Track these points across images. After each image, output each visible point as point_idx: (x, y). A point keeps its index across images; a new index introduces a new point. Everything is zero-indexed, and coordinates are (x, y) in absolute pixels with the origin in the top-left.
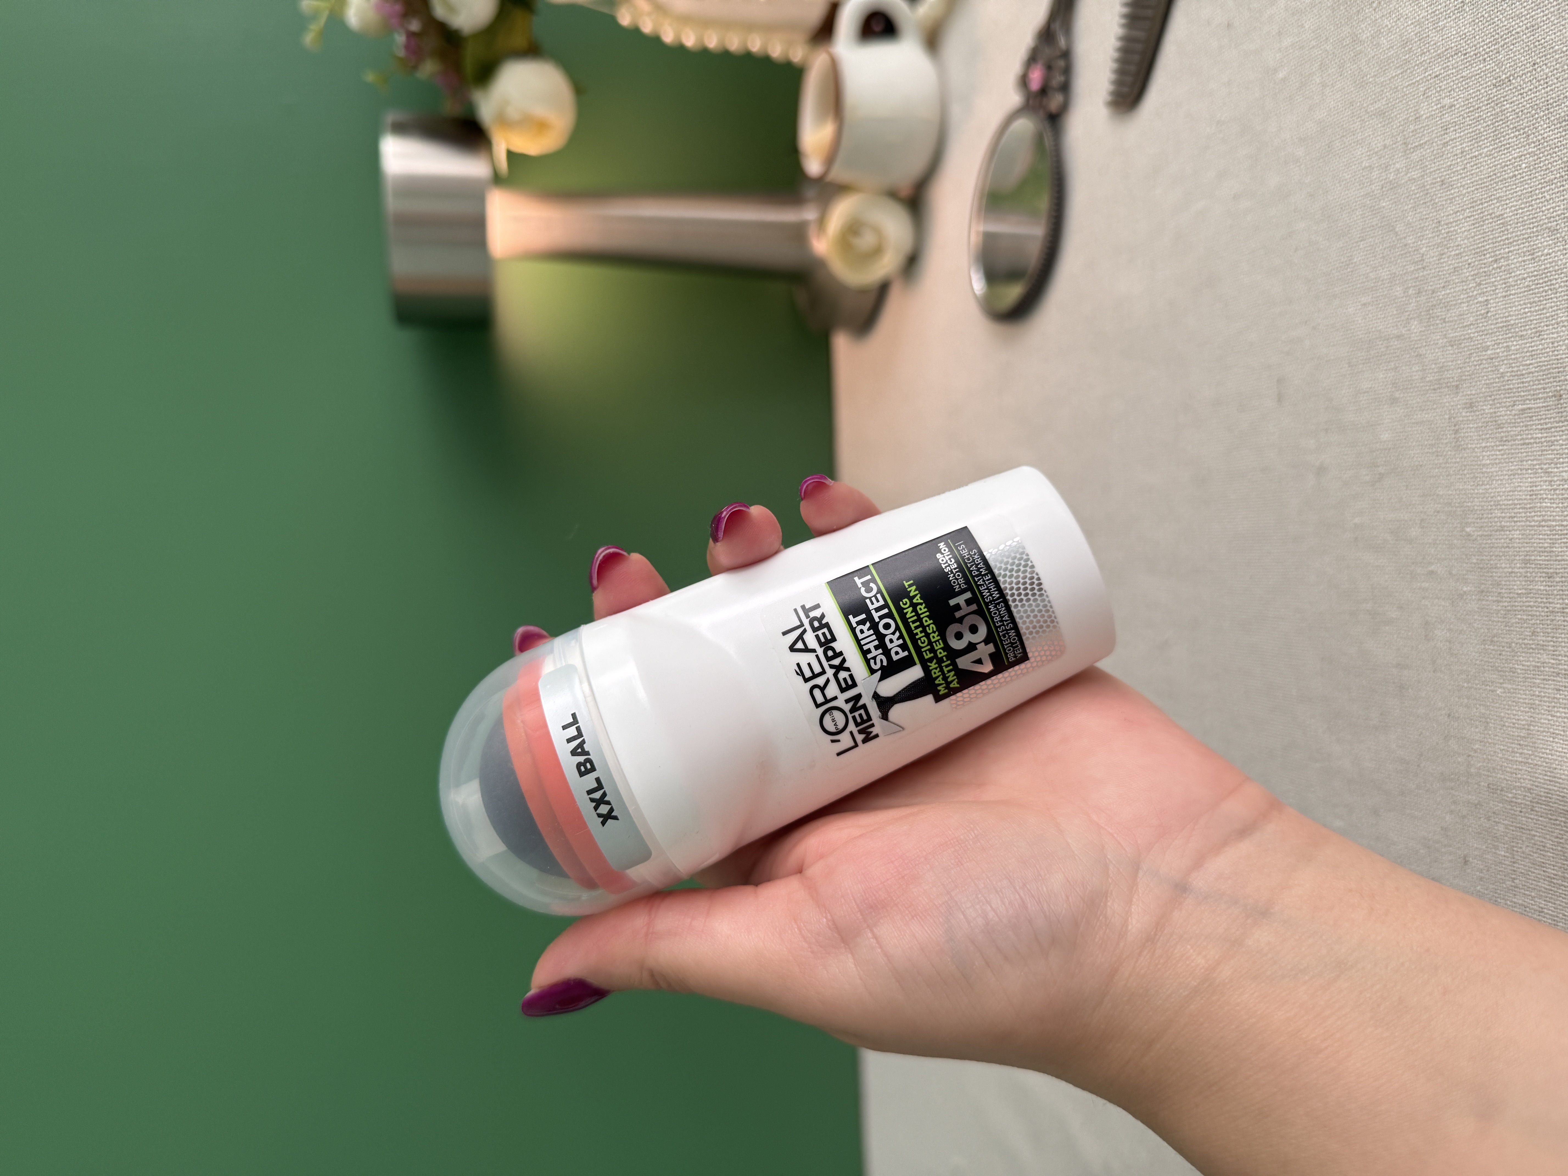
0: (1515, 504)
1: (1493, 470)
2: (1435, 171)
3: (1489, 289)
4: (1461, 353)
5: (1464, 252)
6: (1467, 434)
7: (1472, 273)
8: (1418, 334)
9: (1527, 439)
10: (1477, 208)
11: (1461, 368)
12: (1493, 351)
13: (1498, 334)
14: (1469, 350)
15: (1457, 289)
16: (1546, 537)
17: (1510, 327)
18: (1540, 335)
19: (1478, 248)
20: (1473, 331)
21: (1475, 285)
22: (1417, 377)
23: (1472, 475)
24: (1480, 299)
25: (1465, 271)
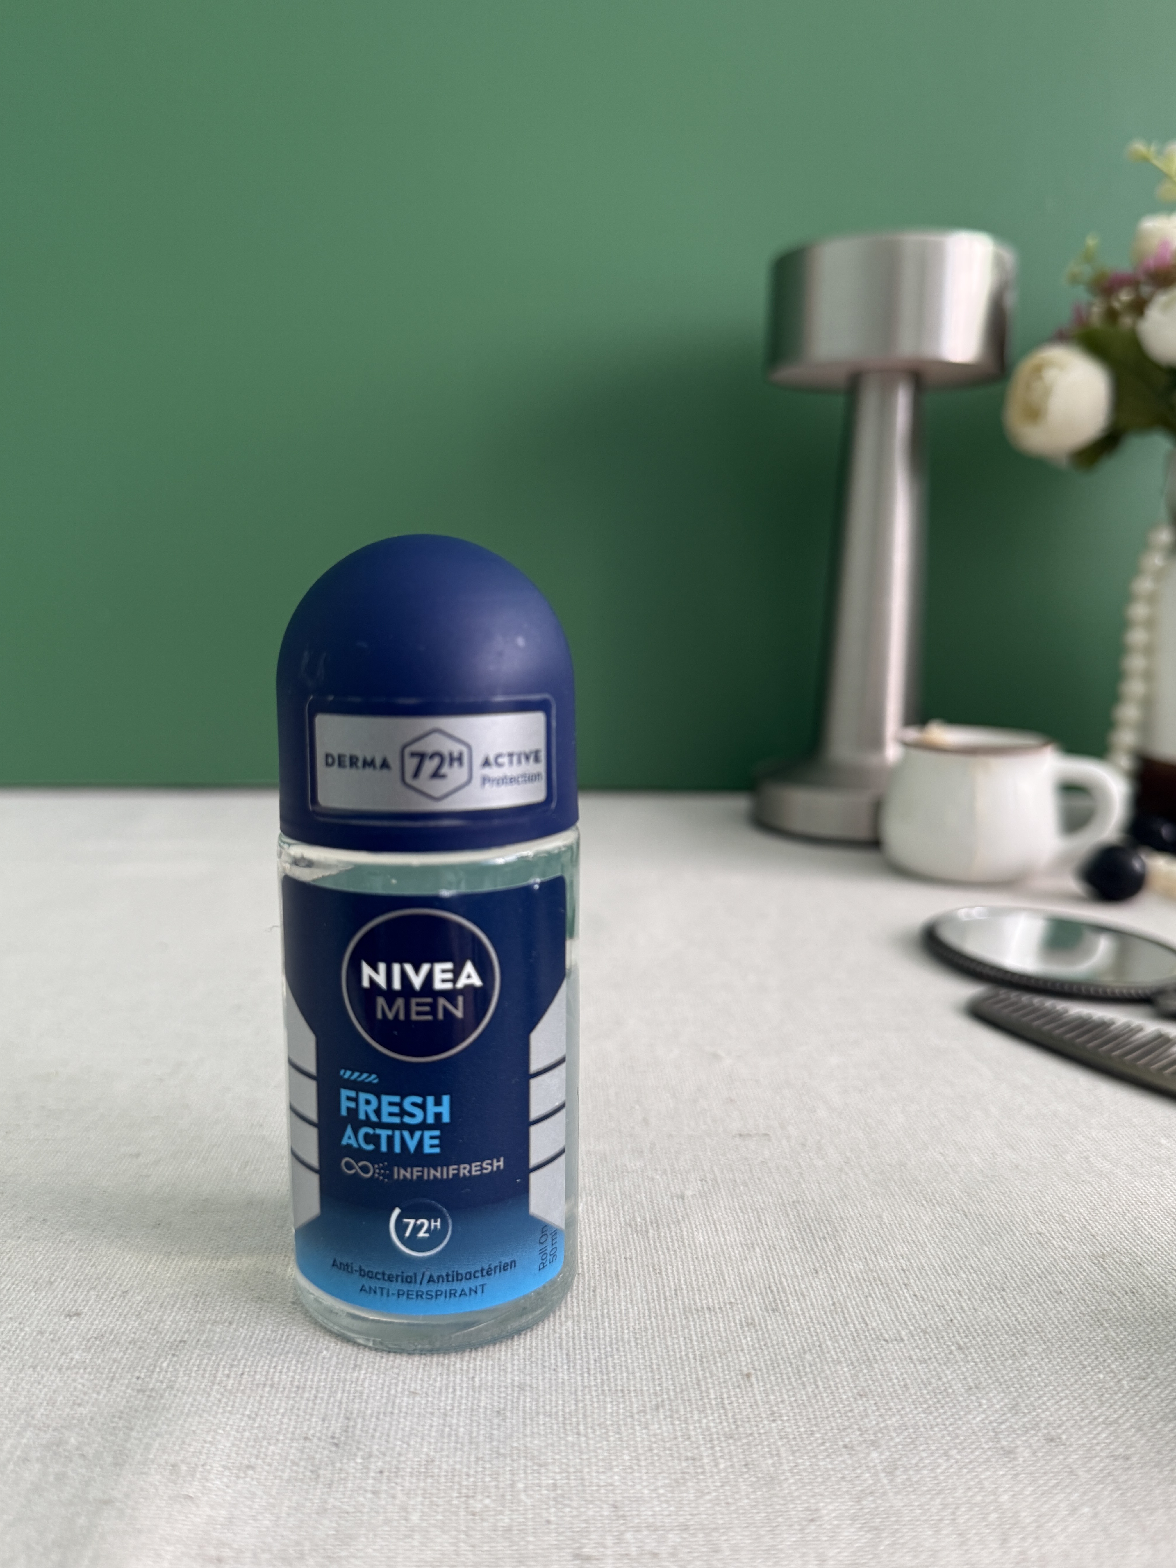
0: (608, 1374)
1: (658, 1349)
2: (1073, 1284)
3: (919, 1342)
4: (825, 1313)
5: (967, 1316)
6: (708, 1320)
7: (939, 1324)
8: (846, 1269)
9: (707, 1383)
10: (1031, 1327)
11: (803, 1314)
12: (831, 1347)
13: (857, 1352)
14: (830, 1322)
15: (914, 1309)
16: (560, 1408)
17: (868, 1363)
18: (861, 1396)
19: (976, 1330)
20: (858, 1327)
21: (923, 1327)
22: (786, 1270)
23: (649, 1327)
24: (903, 1333)
25: (941, 1317)
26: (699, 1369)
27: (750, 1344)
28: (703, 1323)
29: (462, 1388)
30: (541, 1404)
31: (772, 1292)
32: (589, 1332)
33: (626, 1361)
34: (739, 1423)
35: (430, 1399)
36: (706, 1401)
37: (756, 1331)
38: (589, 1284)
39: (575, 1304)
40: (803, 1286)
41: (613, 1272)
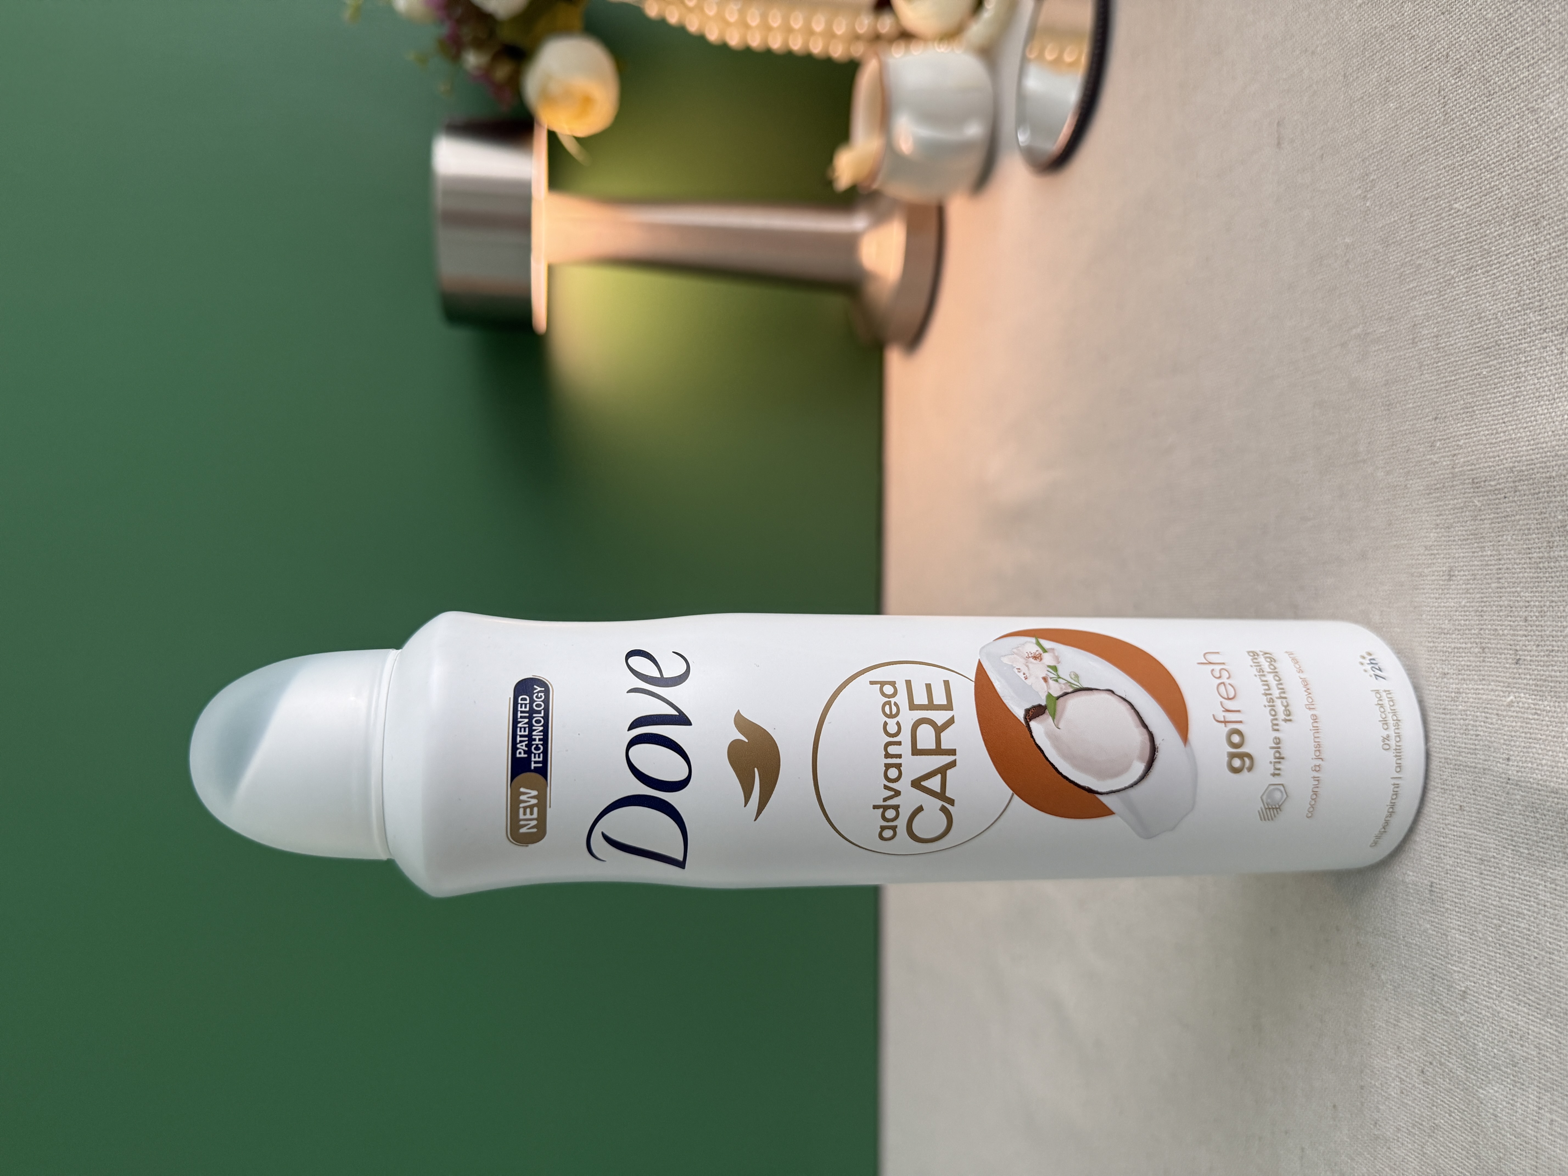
26: (1500, 93)
27: (1477, 63)
28: (1458, 105)
29: (1516, 260)
30: (1530, 196)
31: (1430, 64)
32: (1466, 187)
33: (1492, 150)
34: (1550, 46)
35: (1525, 278)
36: (1530, 76)
37: (1466, 63)
38: (1420, 205)
39: (1439, 208)
40: (1426, 42)
41: (1409, 192)
